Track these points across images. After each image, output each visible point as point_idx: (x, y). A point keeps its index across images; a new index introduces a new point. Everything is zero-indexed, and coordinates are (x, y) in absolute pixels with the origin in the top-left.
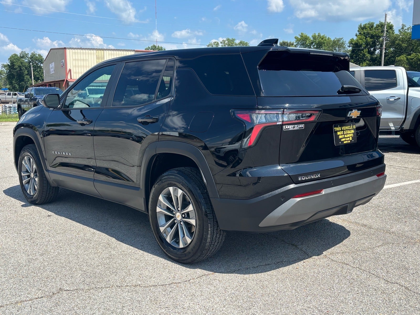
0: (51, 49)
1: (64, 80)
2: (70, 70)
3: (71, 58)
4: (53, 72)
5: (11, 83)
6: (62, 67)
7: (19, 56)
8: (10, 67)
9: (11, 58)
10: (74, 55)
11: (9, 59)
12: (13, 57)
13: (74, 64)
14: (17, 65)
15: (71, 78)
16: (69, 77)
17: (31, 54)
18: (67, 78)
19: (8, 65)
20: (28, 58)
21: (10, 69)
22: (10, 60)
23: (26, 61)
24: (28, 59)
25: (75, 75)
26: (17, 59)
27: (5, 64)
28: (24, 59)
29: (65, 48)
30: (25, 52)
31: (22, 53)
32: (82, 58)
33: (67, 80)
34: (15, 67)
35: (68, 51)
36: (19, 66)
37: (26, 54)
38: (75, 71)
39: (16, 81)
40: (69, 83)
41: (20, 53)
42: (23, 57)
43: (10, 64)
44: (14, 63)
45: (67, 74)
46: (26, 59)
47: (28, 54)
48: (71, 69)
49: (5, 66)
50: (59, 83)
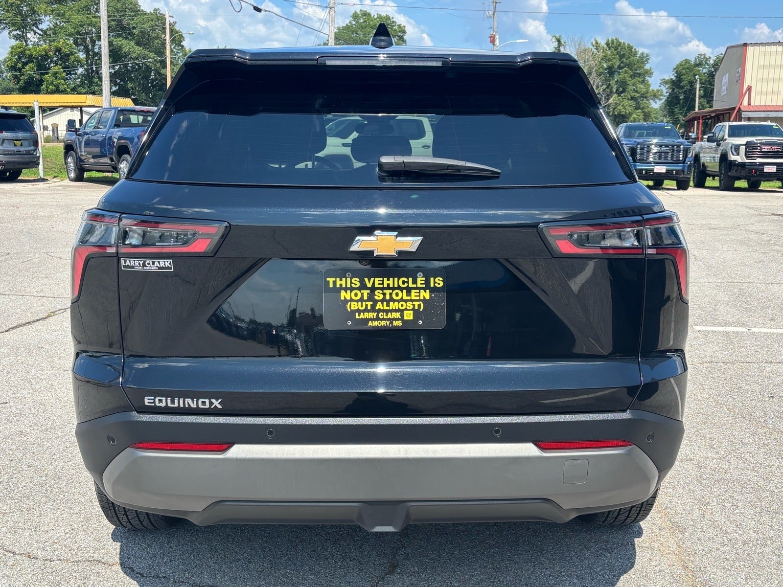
0: (727, 48)
1: (734, 109)
2: (749, 89)
3: (756, 64)
4: (725, 93)
5: (671, 113)
6: (737, 81)
7: (693, 63)
8: (675, 83)
9: (677, 68)
10: (762, 58)
11: (674, 69)
12: (681, 65)
13: (760, 77)
14: (687, 81)
15: (749, 104)
16: (745, 103)
17: (715, 58)
18: (741, 104)
19: (671, 79)
20: (708, 65)
21: (674, 87)
22: (675, 71)
23: (705, 71)
24: (709, 68)
25: (758, 97)
26: (688, 68)
27: (667, 78)
28: (702, 67)
29: (745, 45)
30: (704, 55)
31: (698, 58)
32: (767, 63)
33: (740, 107)
34: (681, 84)
35: (750, 49)
36: (689, 82)
37: (707, 59)
38: (759, 89)
39: (680, 110)
40: (743, 113)
41: (695, 58)
42: (699, 65)
43: (674, 78)
44: (682, 75)
45: (742, 96)
46: (705, 68)
47: (710, 58)
48: (751, 87)
49: (665, 82)
50: (729, 113)
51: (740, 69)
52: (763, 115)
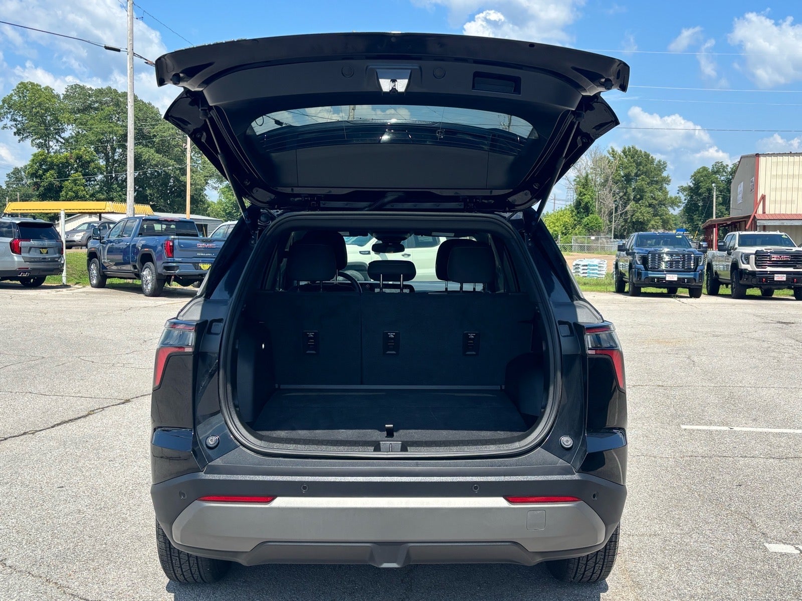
0: (741, 158)
1: (749, 217)
2: (763, 197)
3: (768, 173)
4: (741, 202)
5: (691, 220)
6: (752, 190)
7: (710, 170)
8: (694, 190)
9: (695, 175)
10: (774, 168)
11: (692, 176)
12: (699, 173)
13: (773, 186)
14: (705, 188)
15: (764, 212)
16: (760, 211)
17: (732, 166)
18: (756, 213)
19: (690, 186)
20: (726, 173)
21: (692, 194)
22: (693, 178)
23: (722, 178)
24: (727, 175)
25: (772, 206)
26: (706, 176)
27: (685, 185)
28: (719, 175)
29: (758, 155)
30: (721, 162)
31: (716, 165)
32: (780, 173)
33: (754, 216)
34: (700, 191)
35: (762, 160)
36: (707, 189)
37: (724, 167)
38: (773, 198)
39: (699, 217)
40: (758, 221)
41: (713, 166)
42: (717, 172)
43: (692, 185)
44: (700, 183)
45: (757, 205)
46: (723, 176)
47: (727, 165)
48: (765, 196)
49: (683, 189)
50: (745, 221)
51: (753, 178)
52: (777, 223)
